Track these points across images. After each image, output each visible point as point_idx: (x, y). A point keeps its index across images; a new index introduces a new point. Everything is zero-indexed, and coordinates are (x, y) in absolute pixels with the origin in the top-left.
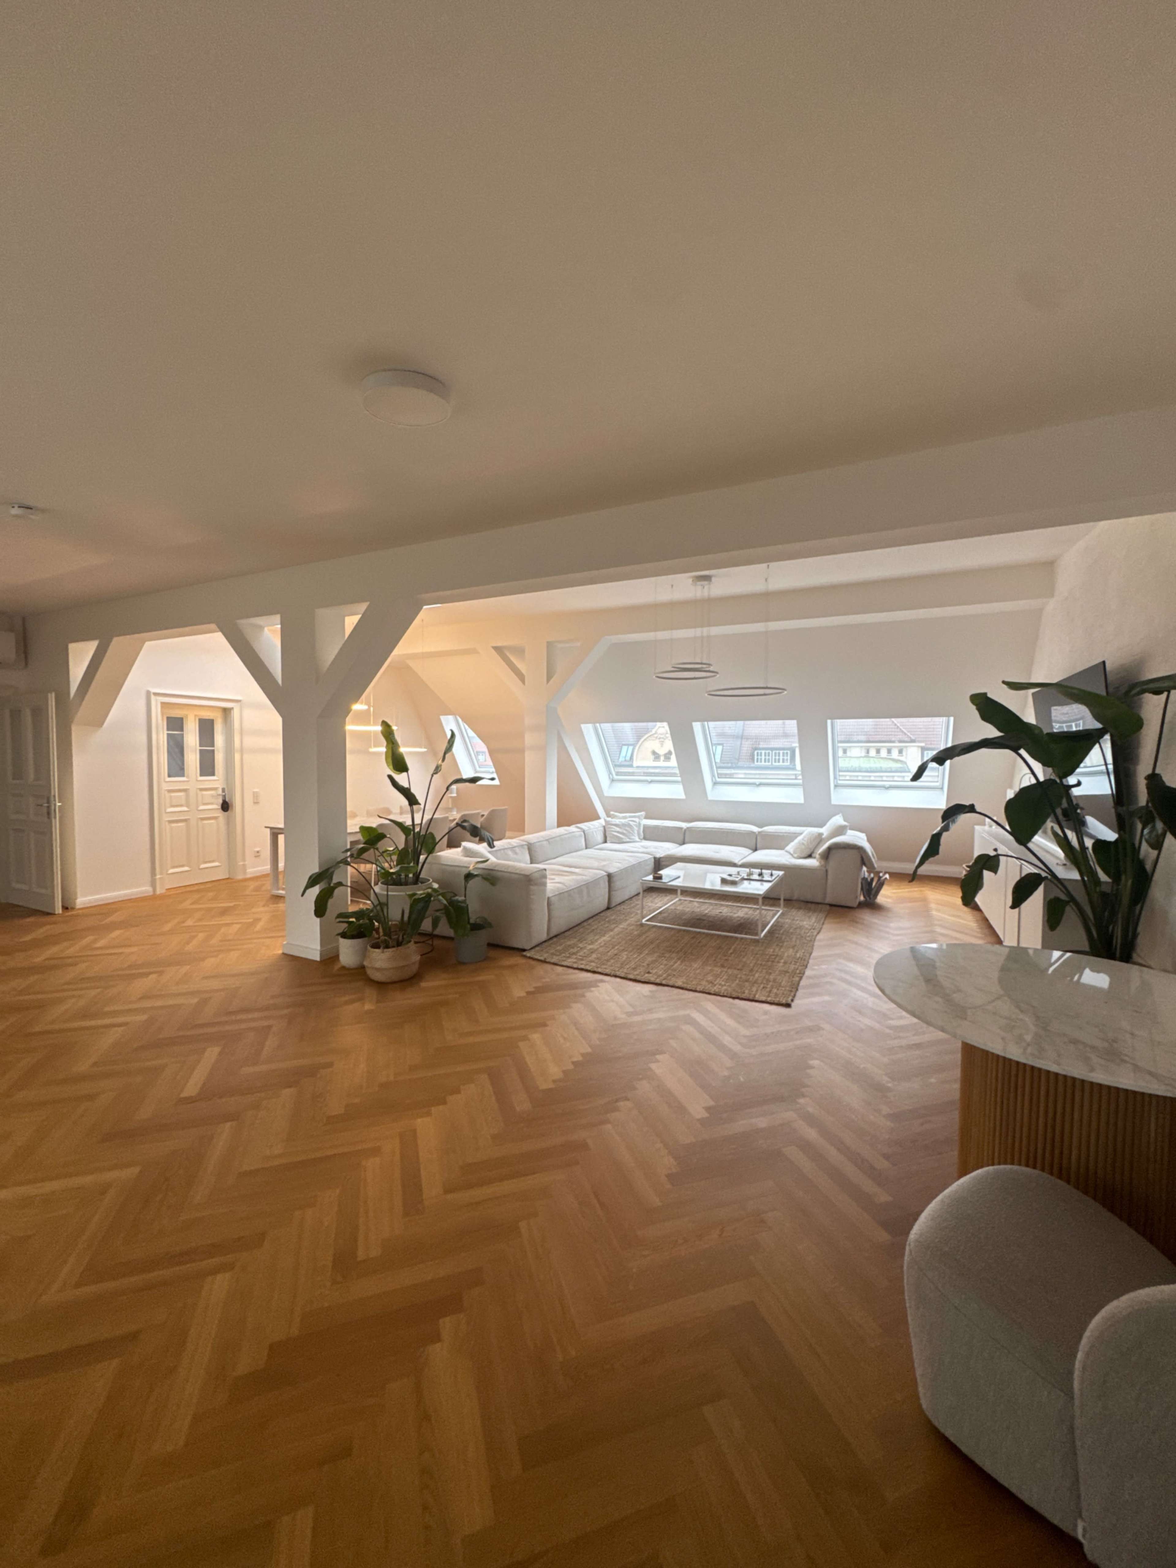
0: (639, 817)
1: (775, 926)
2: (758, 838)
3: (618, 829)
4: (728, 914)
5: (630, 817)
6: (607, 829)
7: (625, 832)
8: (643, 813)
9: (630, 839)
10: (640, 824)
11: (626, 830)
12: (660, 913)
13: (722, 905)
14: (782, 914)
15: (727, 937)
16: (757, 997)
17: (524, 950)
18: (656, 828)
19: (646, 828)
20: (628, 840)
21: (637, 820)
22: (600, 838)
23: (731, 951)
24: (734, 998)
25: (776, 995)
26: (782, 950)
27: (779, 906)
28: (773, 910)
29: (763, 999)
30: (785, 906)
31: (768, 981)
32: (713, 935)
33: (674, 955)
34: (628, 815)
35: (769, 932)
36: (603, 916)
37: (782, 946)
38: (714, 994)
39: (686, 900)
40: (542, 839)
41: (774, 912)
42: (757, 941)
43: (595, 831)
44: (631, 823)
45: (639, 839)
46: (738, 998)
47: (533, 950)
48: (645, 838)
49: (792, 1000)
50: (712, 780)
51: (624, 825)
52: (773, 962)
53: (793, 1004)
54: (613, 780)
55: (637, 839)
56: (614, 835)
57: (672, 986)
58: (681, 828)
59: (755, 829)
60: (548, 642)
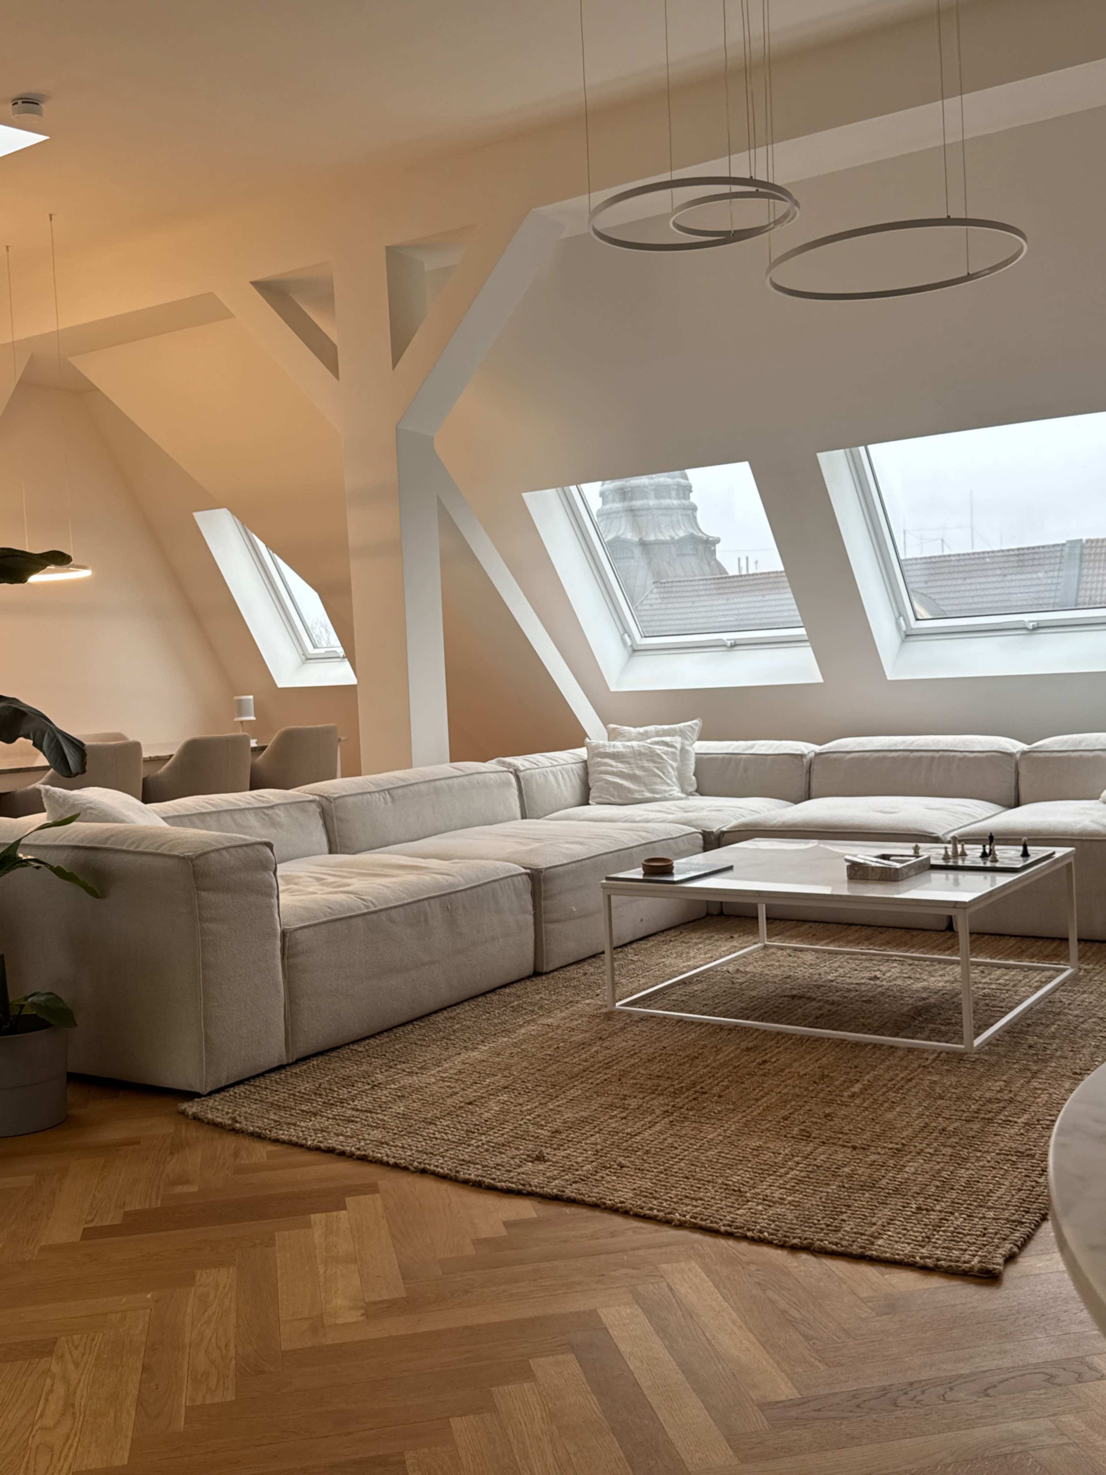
0: (682, 734)
1: (1041, 1011)
2: (1022, 771)
3: (621, 767)
4: (899, 982)
5: (658, 734)
6: (590, 770)
7: (638, 772)
8: (695, 723)
9: (653, 791)
10: (683, 751)
11: (643, 768)
12: (683, 982)
13: (888, 959)
14: (1074, 979)
15: (857, 1045)
16: (881, 1247)
17: (191, 1096)
18: (731, 759)
19: (703, 762)
20: (648, 795)
21: (677, 741)
22: (569, 789)
23: (857, 1088)
24: (794, 1249)
25: (957, 1234)
26: (1035, 1084)
27: (1066, 958)
28: (1044, 969)
29: (904, 1250)
30: (1082, 957)
31: (946, 1185)
32: (820, 1040)
33: (658, 1103)
34: (651, 728)
35: (1010, 1030)
36: (509, 995)
37: (1035, 1075)
38: (728, 1235)
39: (782, 948)
40: (373, 789)
41: (1048, 974)
42: (960, 1057)
43: (553, 773)
44: (659, 749)
45: (683, 791)
46: (808, 1249)
47: (218, 1097)
48: (701, 791)
49: (1011, 1259)
50: (898, 625)
51: (639, 755)
52: (990, 1121)
53: (1012, 1273)
54: (635, 651)
55: (676, 792)
56: (608, 782)
57: (594, 1206)
58: (802, 756)
59: (1015, 746)
60: (387, 248)
